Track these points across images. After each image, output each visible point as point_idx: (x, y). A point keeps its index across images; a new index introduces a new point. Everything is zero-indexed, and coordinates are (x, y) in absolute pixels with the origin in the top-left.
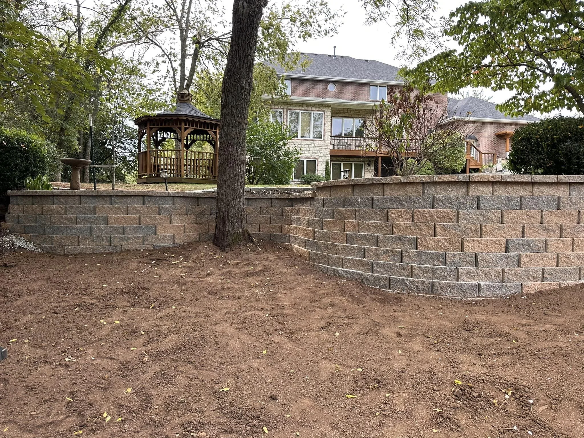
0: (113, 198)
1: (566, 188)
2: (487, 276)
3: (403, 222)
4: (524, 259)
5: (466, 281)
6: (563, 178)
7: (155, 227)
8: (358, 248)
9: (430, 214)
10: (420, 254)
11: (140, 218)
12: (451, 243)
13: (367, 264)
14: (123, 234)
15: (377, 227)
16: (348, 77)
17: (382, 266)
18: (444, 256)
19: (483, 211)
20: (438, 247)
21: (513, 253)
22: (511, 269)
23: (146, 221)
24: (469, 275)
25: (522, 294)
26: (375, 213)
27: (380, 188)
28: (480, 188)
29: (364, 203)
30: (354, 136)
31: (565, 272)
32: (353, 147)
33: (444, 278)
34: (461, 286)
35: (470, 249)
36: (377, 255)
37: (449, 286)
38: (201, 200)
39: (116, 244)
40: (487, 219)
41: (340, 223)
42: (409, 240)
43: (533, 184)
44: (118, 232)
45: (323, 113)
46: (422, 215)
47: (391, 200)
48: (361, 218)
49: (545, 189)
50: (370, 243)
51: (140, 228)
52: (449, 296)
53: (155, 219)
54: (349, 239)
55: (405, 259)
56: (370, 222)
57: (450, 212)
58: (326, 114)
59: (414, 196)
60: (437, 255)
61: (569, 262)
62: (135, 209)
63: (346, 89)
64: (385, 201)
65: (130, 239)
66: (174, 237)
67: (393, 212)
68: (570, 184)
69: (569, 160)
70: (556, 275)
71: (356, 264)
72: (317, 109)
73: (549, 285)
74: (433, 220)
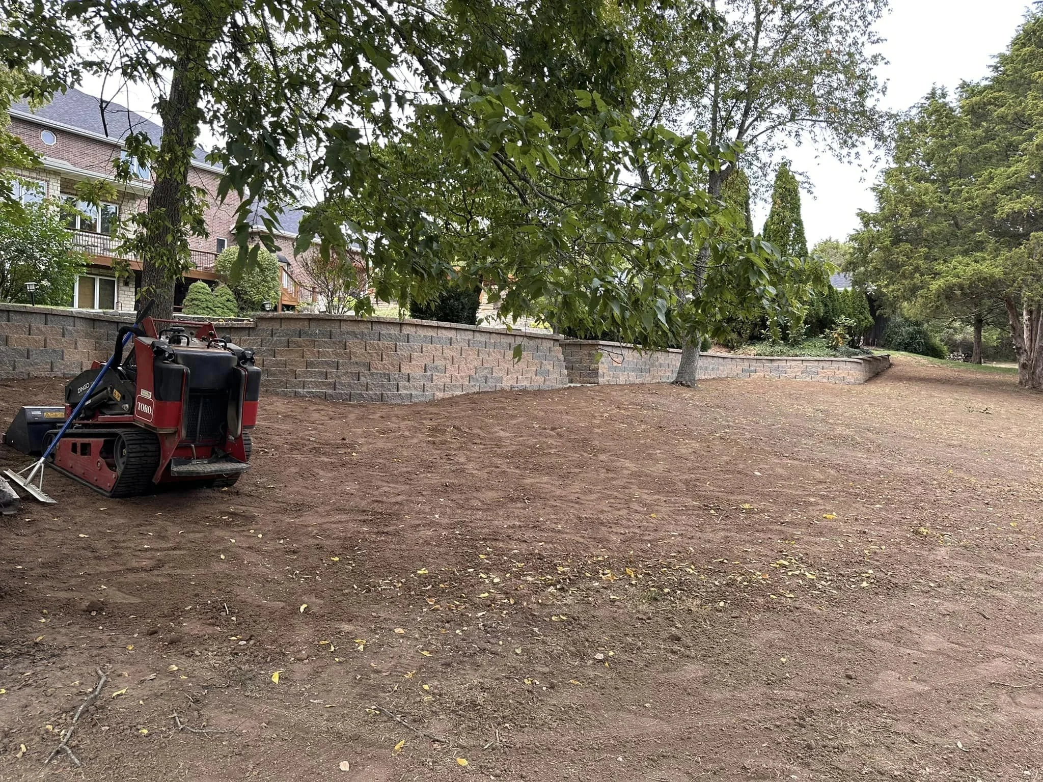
0: (11, 314)
1: (454, 332)
2: (415, 388)
3: (359, 351)
4: (434, 378)
5: (403, 392)
6: (454, 325)
7: (63, 352)
8: (319, 372)
9: (378, 344)
10: (372, 374)
11: (45, 340)
12: (393, 366)
13: (330, 384)
14: (28, 358)
15: (336, 354)
16: (81, 127)
17: (343, 385)
18: (389, 375)
19: (411, 344)
20: (385, 368)
21: (429, 373)
22: (428, 384)
23: (52, 344)
24: (405, 388)
25: (434, 400)
26: (334, 343)
27: (337, 324)
28: (409, 328)
29: (323, 335)
30: (99, 230)
31: (455, 386)
32: (98, 251)
33: (389, 390)
34: (400, 395)
35: (405, 370)
36: (338, 377)
37: (393, 395)
38: (97, 324)
39: (20, 369)
40: (414, 350)
41: (297, 352)
42: (364, 365)
43: (438, 327)
44: (22, 356)
45: (45, 183)
46: (372, 345)
47: (348, 333)
48: (320, 346)
49: (443, 331)
50: (331, 367)
51: (47, 352)
52: (393, 402)
53: (61, 343)
54: (308, 364)
55: (362, 378)
56: (330, 350)
57: (391, 344)
58: (51, 187)
59: (366, 331)
60: (384, 374)
61: (457, 381)
62: (38, 328)
63: (76, 147)
64: (342, 333)
65: (36, 364)
66: (82, 364)
67: (351, 342)
68: (456, 329)
69: (452, 312)
70: (451, 389)
71: (317, 385)
72: (34, 175)
73: (448, 395)
74: (380, 349)
